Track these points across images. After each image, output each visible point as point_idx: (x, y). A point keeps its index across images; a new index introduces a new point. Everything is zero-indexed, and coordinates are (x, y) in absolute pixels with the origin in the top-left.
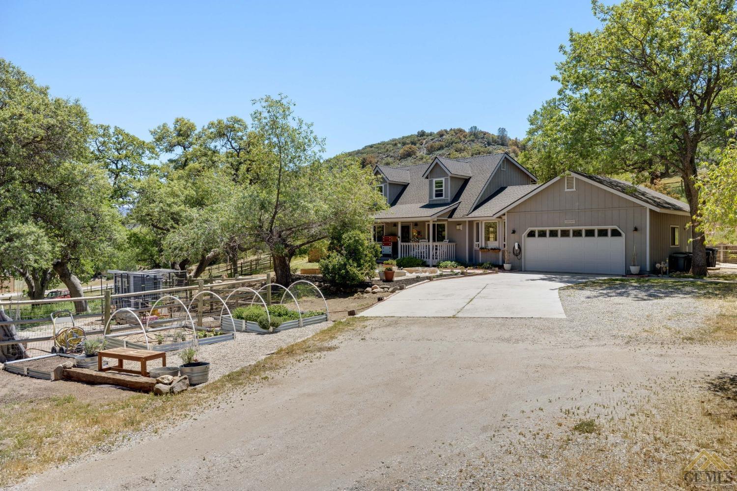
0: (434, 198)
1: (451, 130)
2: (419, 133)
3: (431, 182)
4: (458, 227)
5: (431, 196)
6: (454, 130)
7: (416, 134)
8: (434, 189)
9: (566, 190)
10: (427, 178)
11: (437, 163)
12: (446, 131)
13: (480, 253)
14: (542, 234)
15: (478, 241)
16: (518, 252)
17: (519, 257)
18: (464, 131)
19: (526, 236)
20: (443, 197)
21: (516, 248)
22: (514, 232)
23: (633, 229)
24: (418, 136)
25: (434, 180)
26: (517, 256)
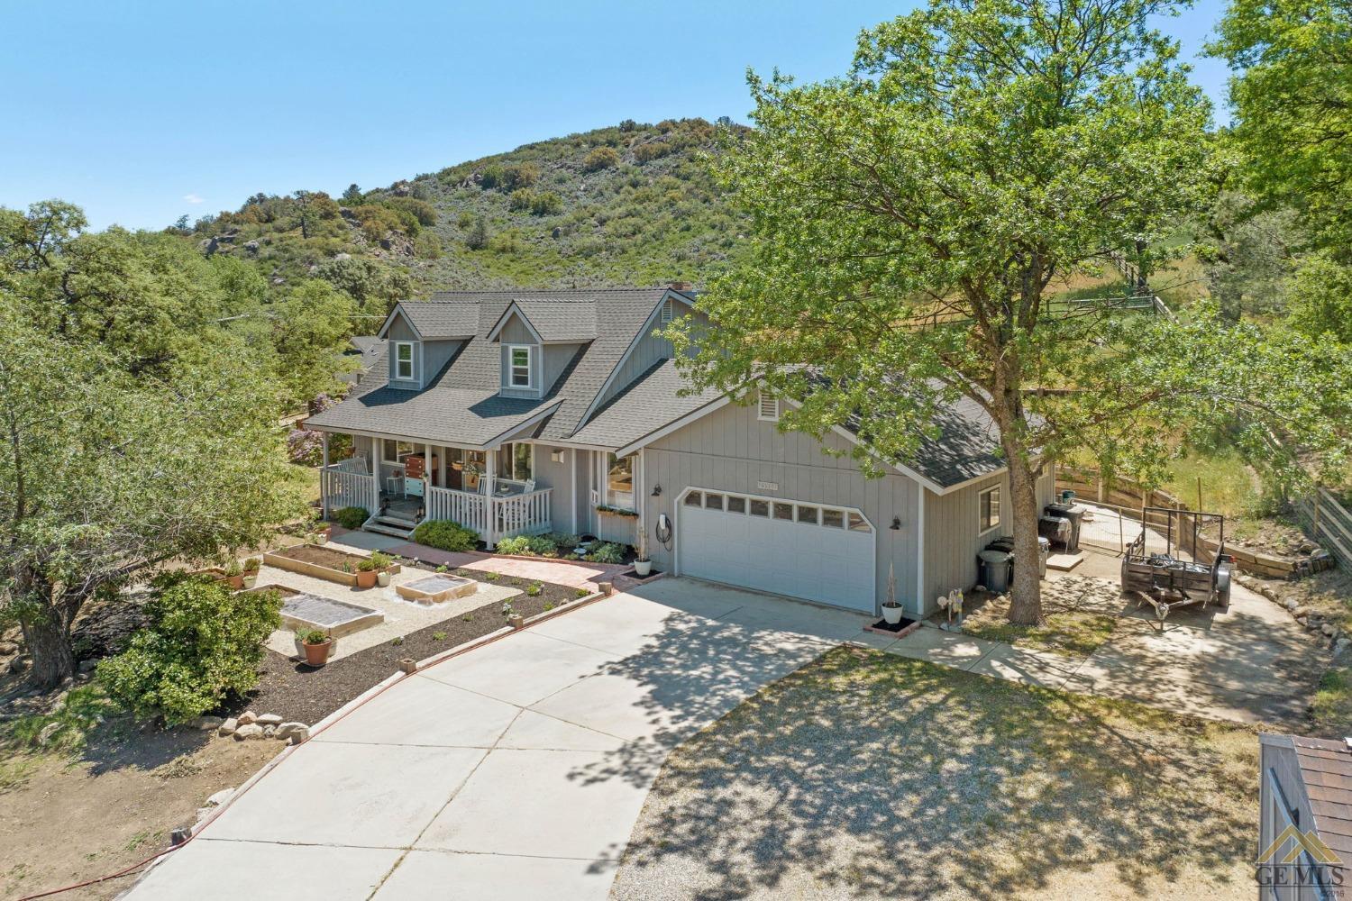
0: (512, 385)
1: (683, 120)
2: (622, 124)
3: (504, 351)
4: (554, 457)
5: (504, 381)
6: (688, 121)
7: (618, 125)
8: (511, 366)
9: (760, 418)
10: (496, 340)
11: (514, 313)
12: (673, 123)
13: (599, 516)
14: (714, 502)
15: (595, 488)
16: (666, 534)
17: (668, 544)
18: (707, 125)
19: (683, 501)
20: (528, 387)
21: (663, 525)
22: (657, 492)
23: (891, 523)
24: (620, 130)
25: (511, 347)
26: (664, 542)
